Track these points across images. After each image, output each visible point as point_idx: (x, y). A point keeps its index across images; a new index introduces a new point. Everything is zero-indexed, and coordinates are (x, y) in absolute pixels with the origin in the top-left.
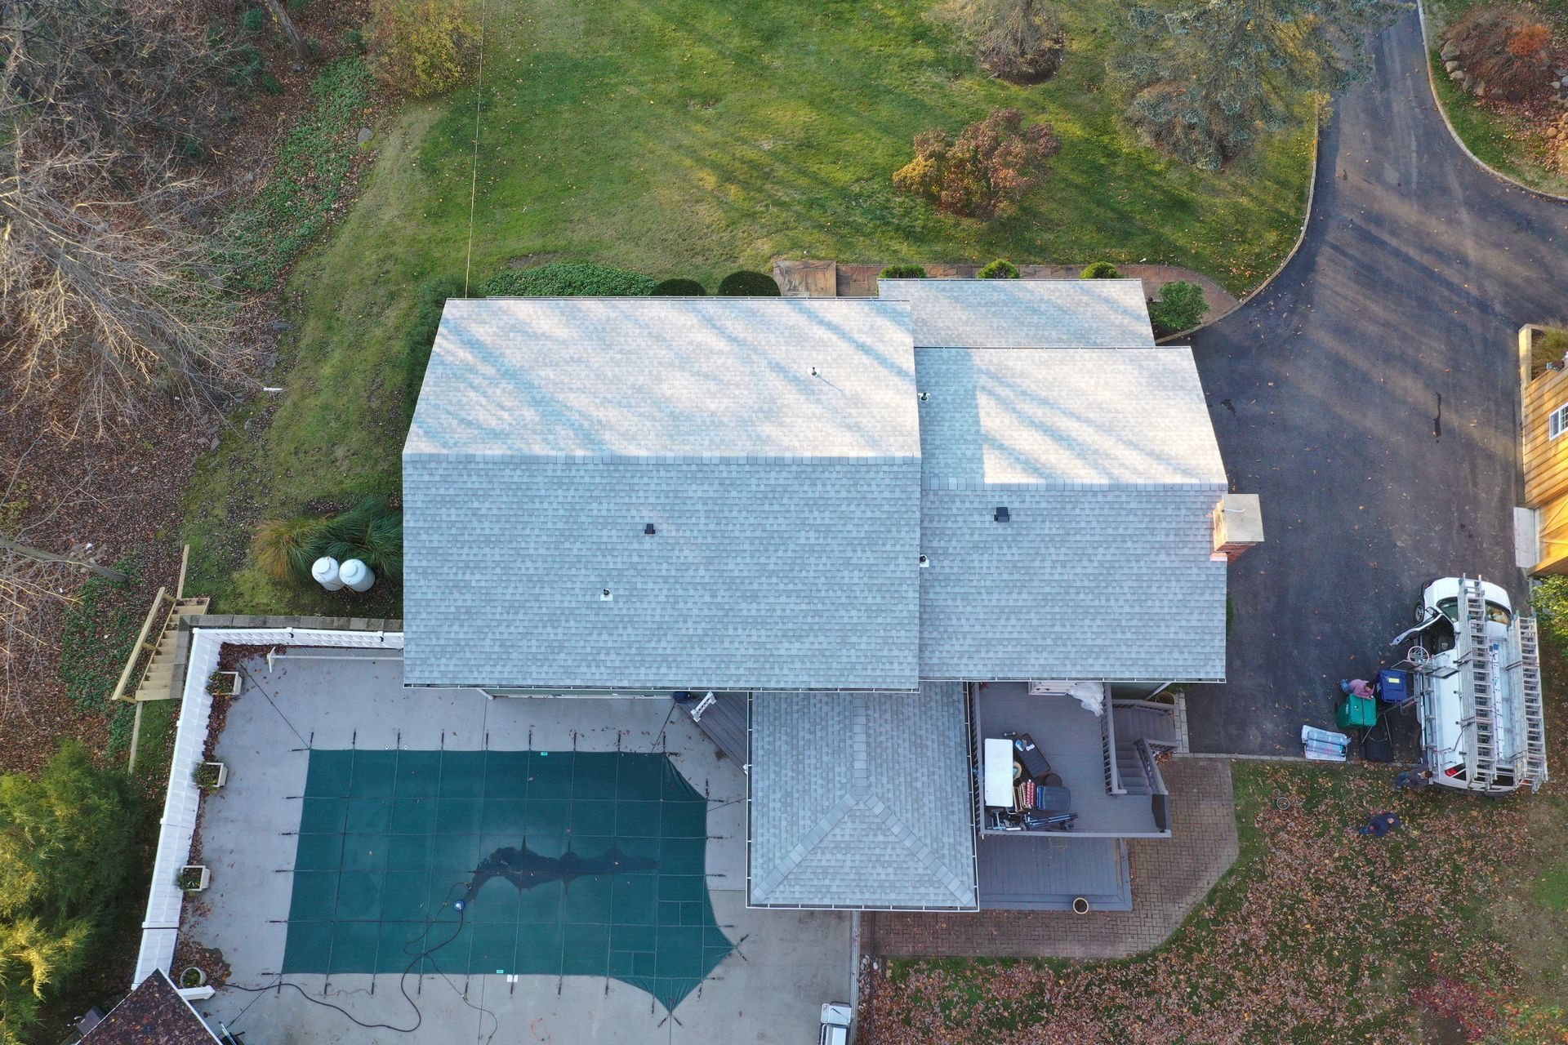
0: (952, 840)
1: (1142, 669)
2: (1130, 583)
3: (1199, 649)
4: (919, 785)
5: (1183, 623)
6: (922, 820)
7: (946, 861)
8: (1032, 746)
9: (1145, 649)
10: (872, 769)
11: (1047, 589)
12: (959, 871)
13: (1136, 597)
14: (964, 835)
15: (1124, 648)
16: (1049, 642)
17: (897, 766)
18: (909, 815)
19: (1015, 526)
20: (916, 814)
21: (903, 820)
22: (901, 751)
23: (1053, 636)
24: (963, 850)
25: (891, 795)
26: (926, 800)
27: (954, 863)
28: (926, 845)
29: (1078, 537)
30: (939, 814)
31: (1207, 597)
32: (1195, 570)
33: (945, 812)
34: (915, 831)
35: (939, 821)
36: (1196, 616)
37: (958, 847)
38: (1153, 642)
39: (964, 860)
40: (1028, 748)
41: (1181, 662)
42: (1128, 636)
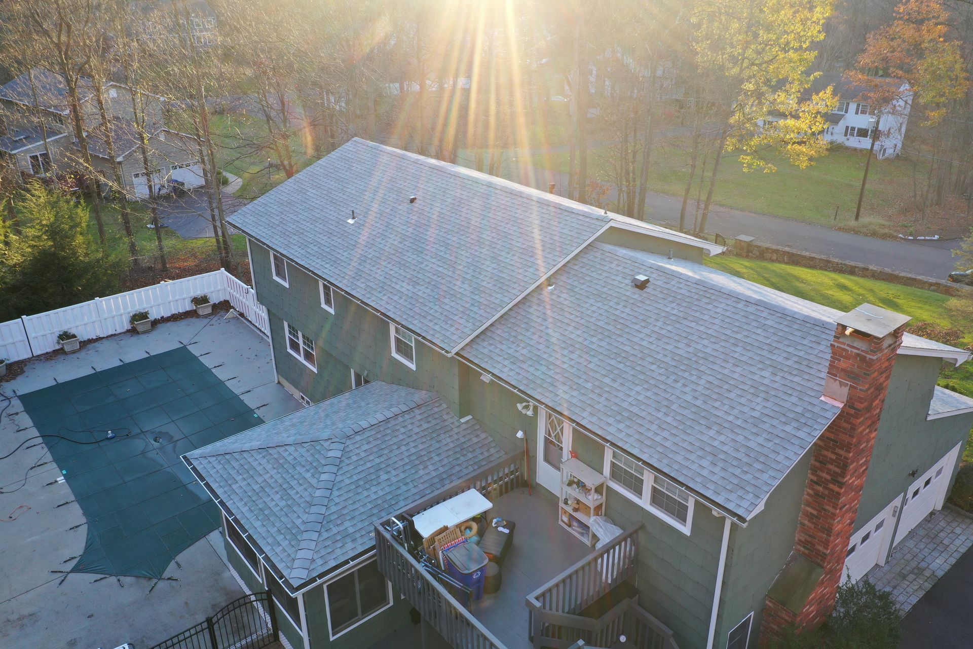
0: (351, 530)
1: (656, 456)
2: (711, 379)
3: (738, 472)
4: (384, 477)
5: (740, 439)
6: (350, 495)
7: (325, 535)
8: (506, 531)
9: (676, 440)
10: (367, 434)
11: (627, 348)
12: (323, 552)
13: (707, 392)
14: (366, 539)
15: (654, 428)
16: (589, 385)
17: (386, 451)
18: (347, 481)
19: (645, 295)
20: (353, 487)
21: (339, 478)
22: (403, 448)
23: (597, 383)
24: (349, 546)
25: (355, 458)
26: (374, 489)
27: (329, 543)
28: (327, 508)
29: (693, 325)
30: (369, 506)
31: (788, 429)
32: (794, 399)
33: (375, 511)
34: (335, 493)
35: (362, 510)
36: (760, 440)
37: (348, 540)
38: (690, 439)
39: (338, 552)
40: (501, 529)
41: (705, 473)
42: (669, 419)
